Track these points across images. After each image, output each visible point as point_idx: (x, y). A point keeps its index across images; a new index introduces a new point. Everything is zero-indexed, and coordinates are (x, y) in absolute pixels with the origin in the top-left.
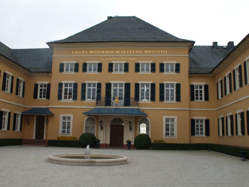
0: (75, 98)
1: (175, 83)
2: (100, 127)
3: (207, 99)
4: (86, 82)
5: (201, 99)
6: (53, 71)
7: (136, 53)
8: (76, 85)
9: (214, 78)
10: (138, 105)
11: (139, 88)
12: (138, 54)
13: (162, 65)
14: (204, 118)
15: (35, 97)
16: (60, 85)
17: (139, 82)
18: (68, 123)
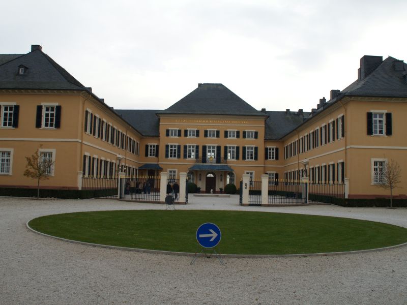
0: (179, 156)
1: (254, 146)
2: (198, 179)
3: (277, 158)
4: (188, 144)
5: (273, 158)
6: (160, 135)
7: (225, 123)
8: (179, 147)
9: (283, 142)
10: (226, 162)
11: (227, 149)
12: (227, 123)
13: (244, 133)
14: (275, 172)
15: (147, 155)
16: (167, 146)
17: (228, 145)
18: (174, 175)
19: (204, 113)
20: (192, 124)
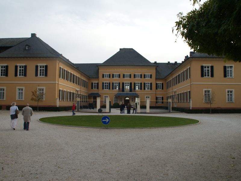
0: (109, 89)
2: (120, 100)
3: (162, 89)
4: (114, 82)
5: (160, 89)
6: (99, 77)
7: (134, 70)
8: (109, 83)
9: (166, 80)
10: (135, 91)
11: (135, 84)
13: (145, 75)
14: (161, 96)
15: (92, 88)
16: (103, 83)
17: (136, 82)
19: (123, 65)
20: (116, 71)
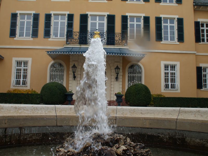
0: (35, 34)
1: (176, 17)
8: (36, 17)
10: (127, 44)
11: (127, 22)
16: (14, 16)
18: (24, 70)
